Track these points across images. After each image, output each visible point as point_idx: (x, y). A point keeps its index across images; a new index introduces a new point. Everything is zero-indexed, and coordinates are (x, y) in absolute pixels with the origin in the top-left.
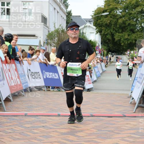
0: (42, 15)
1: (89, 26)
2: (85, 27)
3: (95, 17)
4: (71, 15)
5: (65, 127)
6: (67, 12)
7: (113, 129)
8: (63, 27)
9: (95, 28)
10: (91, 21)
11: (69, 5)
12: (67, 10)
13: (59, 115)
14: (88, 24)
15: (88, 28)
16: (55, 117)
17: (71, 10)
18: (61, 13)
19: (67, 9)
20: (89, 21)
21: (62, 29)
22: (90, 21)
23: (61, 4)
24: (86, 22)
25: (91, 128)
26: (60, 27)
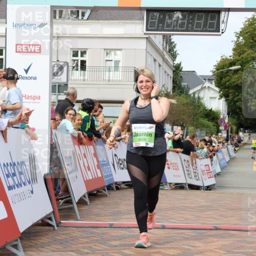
0: (135, 70)
1: (209, 87)
2: (202, 88)
3: (218, 73)
4: (181, 71)
5: (175, 246)
6: (175, 65)
7: (251, 250)
8: (168, 89)
9: (218, 91)
10: (212, 80)
11: (178, 54)
12: (175, 62)
13: (163, 227)
14: (207, 84)
15: (207, 90)
16: (157, 230)
17: (181, 62)
18: (165, 66)
19: (173, 61)
20: (208, 80)
21: (166, 92)
22: (210, 79)
23: (165, 53)
24: (204, 81)
25: (216, 249)
26: (163, 89)
